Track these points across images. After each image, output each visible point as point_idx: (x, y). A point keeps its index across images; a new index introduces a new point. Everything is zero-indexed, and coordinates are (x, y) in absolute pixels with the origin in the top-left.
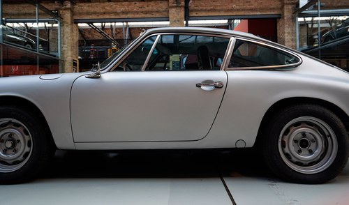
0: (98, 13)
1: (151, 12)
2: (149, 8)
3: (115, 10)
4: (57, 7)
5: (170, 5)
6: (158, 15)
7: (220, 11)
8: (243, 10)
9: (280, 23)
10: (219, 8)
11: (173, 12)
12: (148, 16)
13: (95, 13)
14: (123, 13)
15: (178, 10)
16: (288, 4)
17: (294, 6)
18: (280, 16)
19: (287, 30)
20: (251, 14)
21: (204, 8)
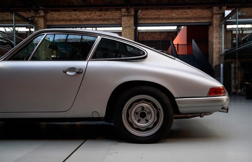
0: (66, 20)
1: (108, 20)
2: (107, 17)
3: (79, 18)
4: (33, 15)
5: (123, 14)
6: (113, 22)
7: (162, 19)
8: (181, 18)
9: (210, 29)
10: (161, 17)
11: (125, 19)
12: (105, 22)
13: (64, 20)
14: (86, 20)
15: (129, 18)
16: (216, 14)
17: (221, 15)
18: (211, 24)
19: (215, 35)
20: (187, 21)
21: (150, 17)
